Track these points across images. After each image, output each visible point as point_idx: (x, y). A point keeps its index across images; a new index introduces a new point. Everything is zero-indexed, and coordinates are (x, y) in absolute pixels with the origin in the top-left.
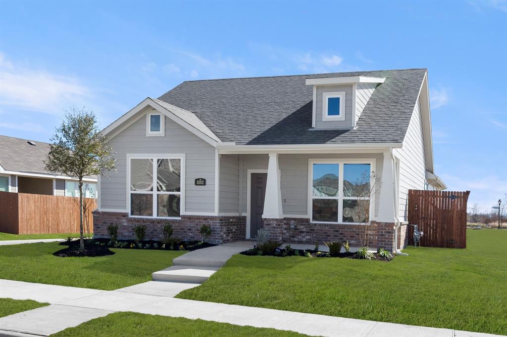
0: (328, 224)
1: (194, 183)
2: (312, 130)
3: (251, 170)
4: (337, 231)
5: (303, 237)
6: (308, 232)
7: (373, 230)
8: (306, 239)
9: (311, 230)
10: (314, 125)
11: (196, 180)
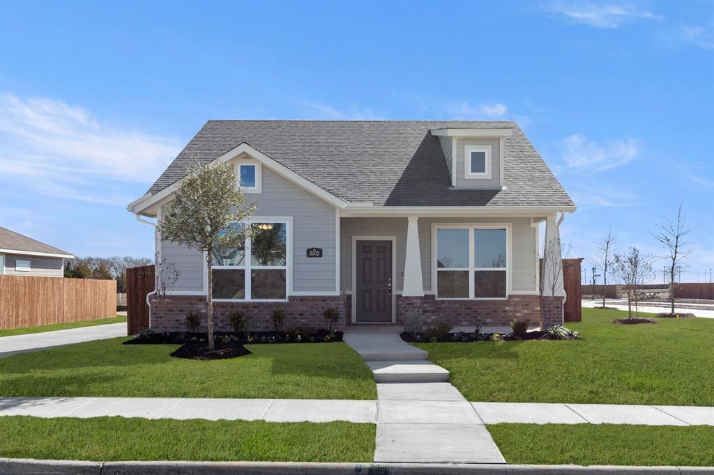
0: (458, 301)
1: (306, 254)
2: (451, 189)
3: (356, 237)
4: (470, 309)
5: (429, 317)
6: (434, 312)
7: (512, 305)
8: (433, 320)
9: (438, 308)
10: (454, 183)
11: (309, 251)
